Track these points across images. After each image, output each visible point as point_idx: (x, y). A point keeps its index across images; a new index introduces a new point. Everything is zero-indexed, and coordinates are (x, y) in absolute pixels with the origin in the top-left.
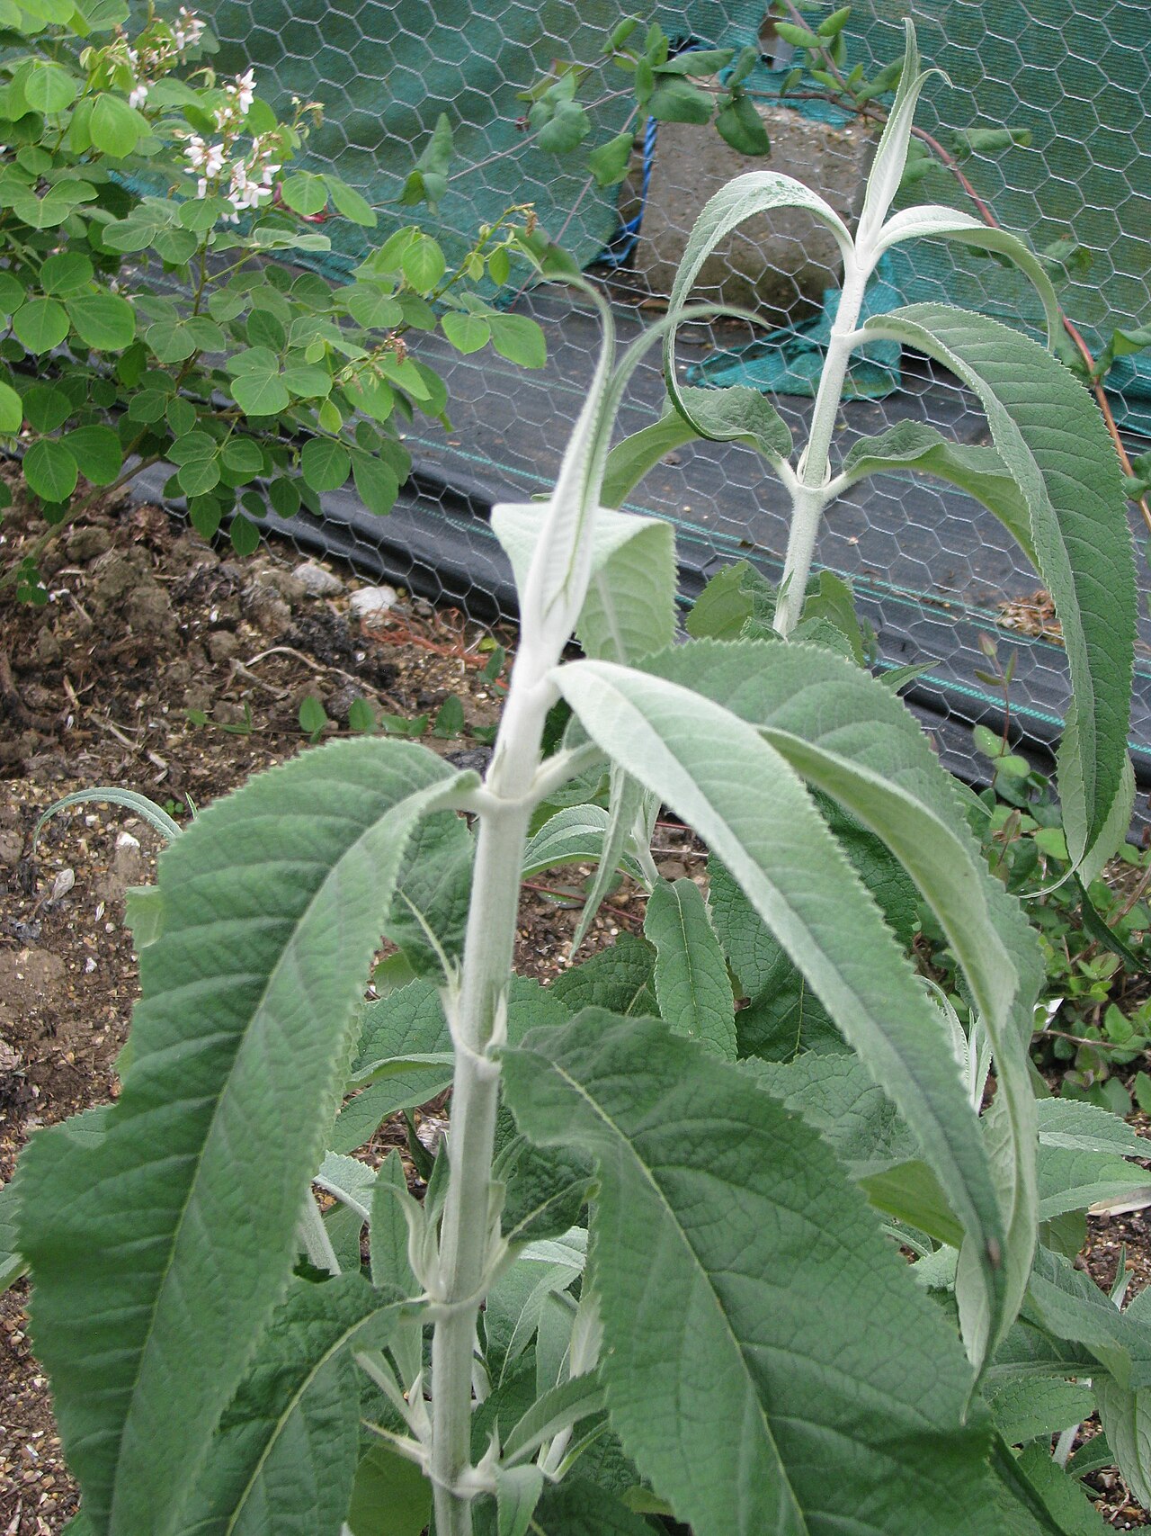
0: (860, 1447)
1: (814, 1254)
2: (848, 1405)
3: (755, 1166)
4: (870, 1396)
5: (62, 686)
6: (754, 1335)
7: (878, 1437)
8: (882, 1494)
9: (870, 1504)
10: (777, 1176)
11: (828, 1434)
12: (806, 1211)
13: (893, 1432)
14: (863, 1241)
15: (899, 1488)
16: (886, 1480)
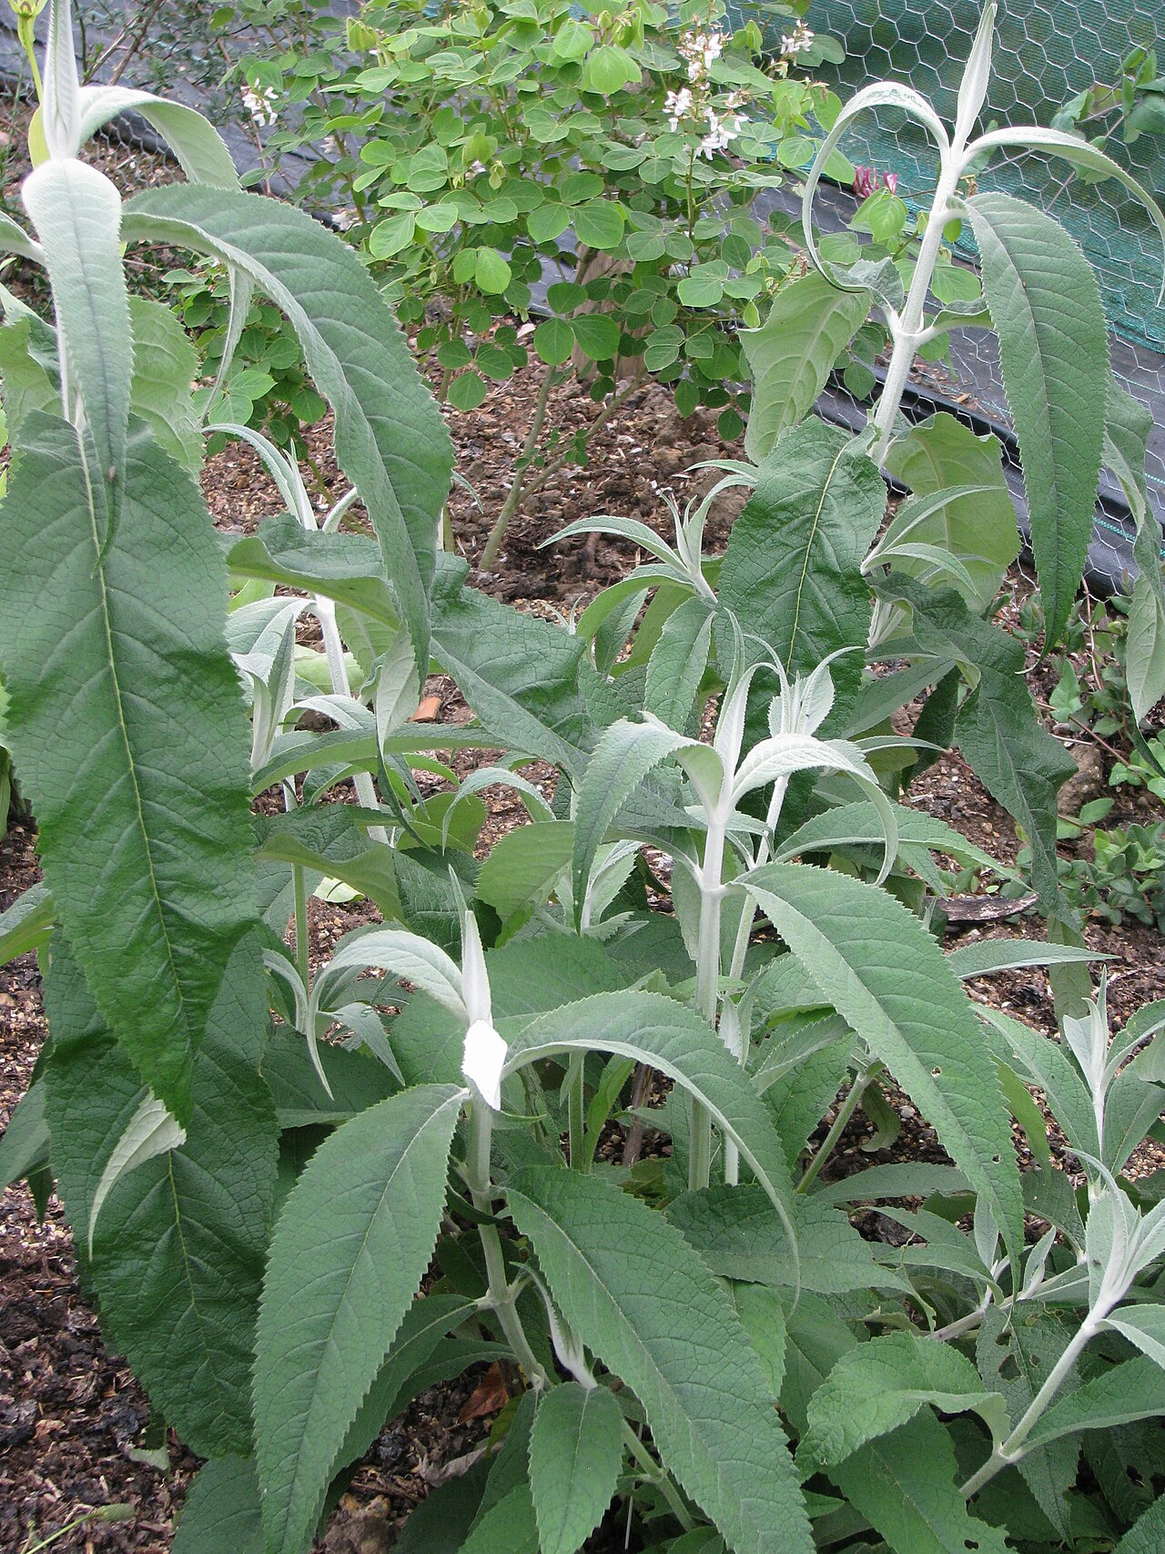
0: (155, 656)
1: (172, 549)
2: (152, 628)
3: (147, 490)
4: (164, 625)
5: (634, 555)
6: (114, 583)
7: (165, 651)
8: (166, 689)
9: (157, 693)
10: (159, 498)
11: (138, 645)
12: (173, 523)
13: (173, 648)
14: (204, 547)
15: (178, 687)
16: (168, 680)
